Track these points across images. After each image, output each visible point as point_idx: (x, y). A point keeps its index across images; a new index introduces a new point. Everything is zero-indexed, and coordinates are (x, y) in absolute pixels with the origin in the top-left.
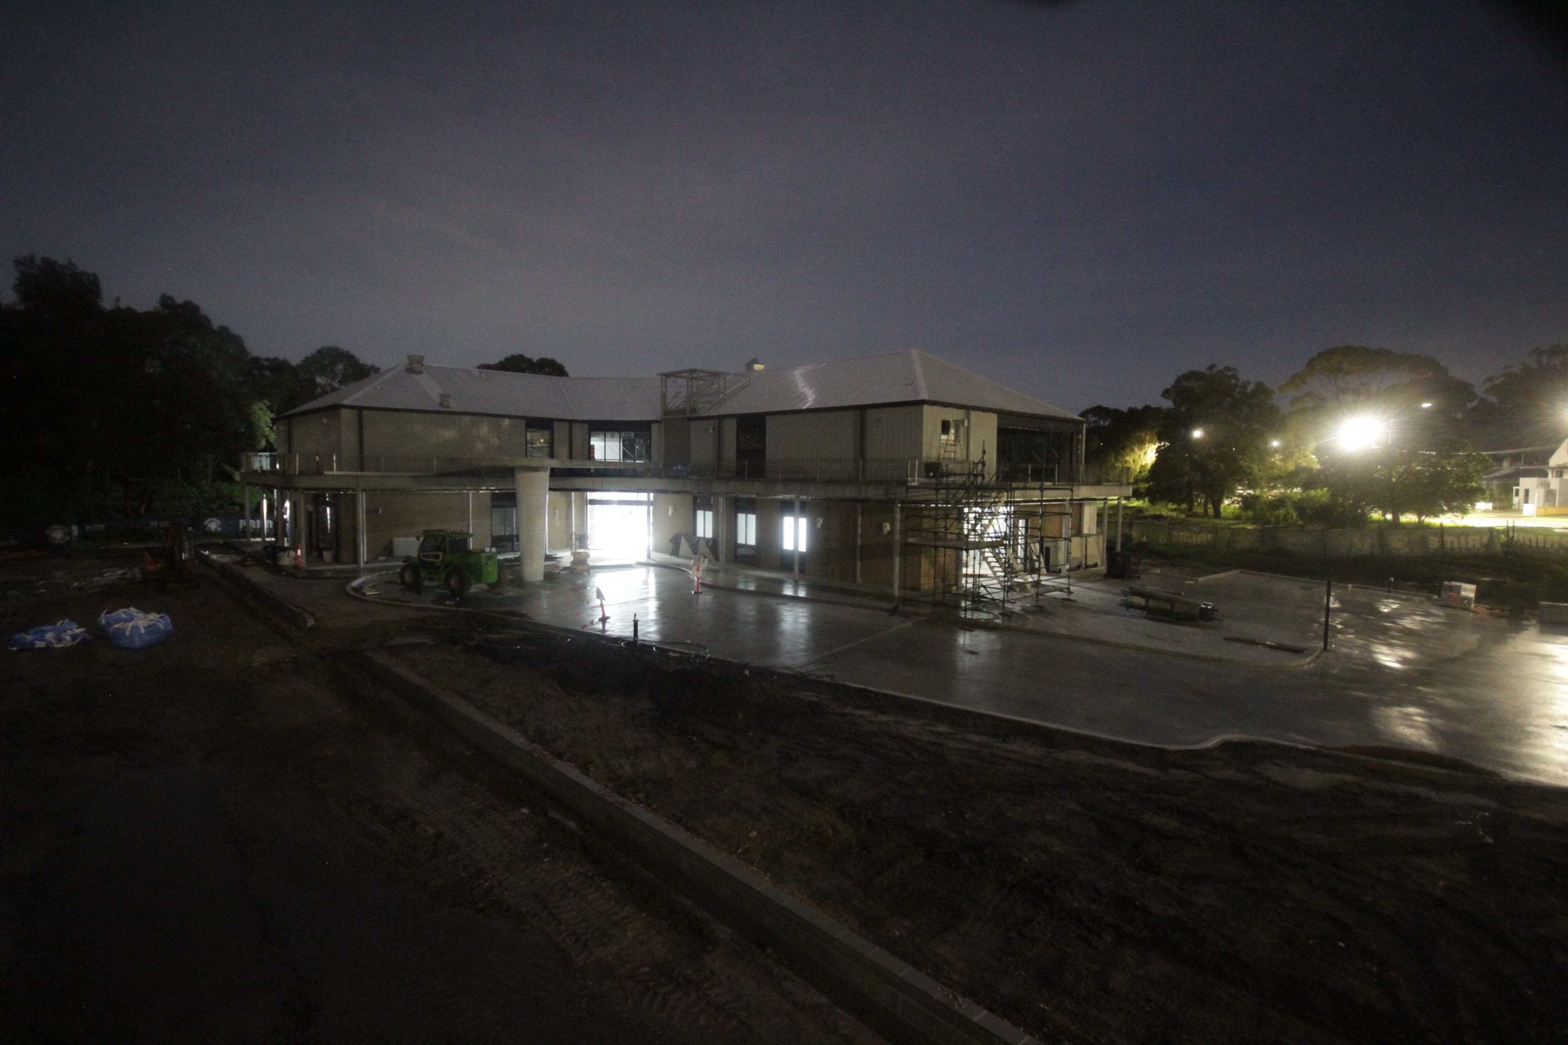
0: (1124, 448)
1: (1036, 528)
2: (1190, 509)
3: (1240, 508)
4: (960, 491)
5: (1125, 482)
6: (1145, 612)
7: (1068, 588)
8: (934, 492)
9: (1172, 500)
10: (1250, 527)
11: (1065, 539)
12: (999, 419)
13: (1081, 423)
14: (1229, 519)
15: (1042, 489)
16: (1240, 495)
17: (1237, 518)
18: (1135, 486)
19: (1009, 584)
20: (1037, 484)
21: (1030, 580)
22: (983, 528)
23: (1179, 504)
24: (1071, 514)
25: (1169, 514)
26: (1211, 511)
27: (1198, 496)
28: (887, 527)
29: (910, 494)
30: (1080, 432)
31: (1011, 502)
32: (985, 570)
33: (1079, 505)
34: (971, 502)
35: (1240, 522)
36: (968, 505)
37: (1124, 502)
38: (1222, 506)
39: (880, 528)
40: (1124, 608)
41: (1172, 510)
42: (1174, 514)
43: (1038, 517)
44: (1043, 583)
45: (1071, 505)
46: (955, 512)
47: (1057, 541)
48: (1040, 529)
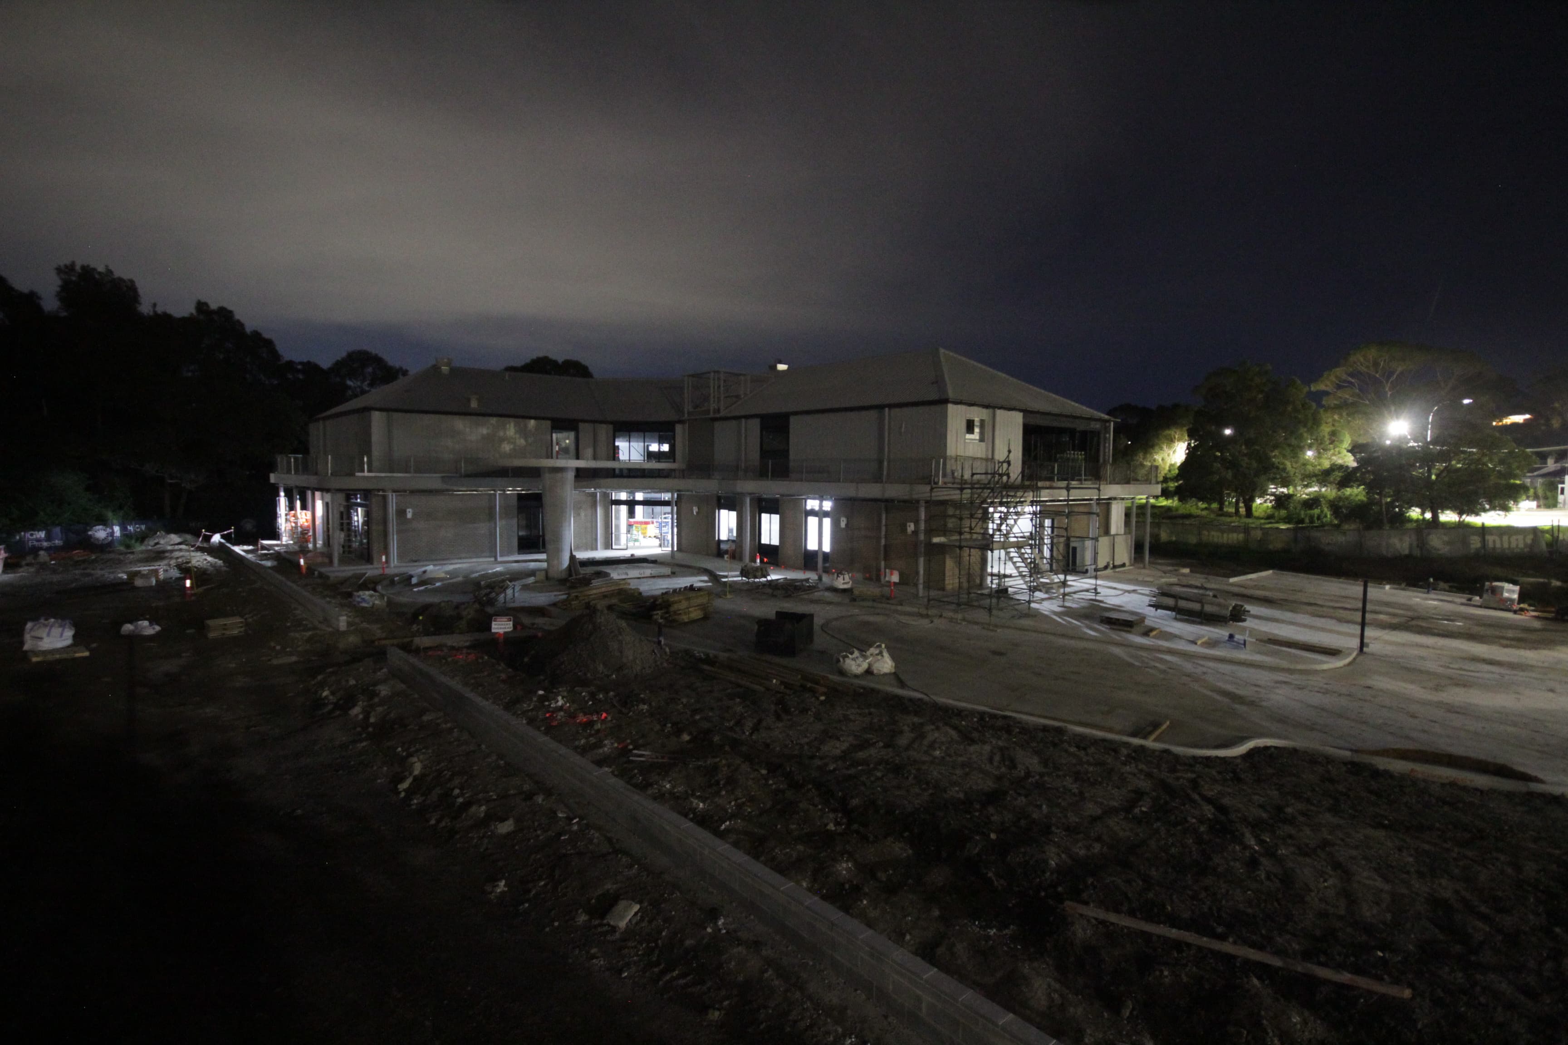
0: (1153, 446)
1: (1062, 528)
2: (1221, 509)
3: (1273, 507)
4: (985, 490)
5: (1153, 481)
6: (1174, 613)
7: (1095, 589)
8: (958, 492)
9: (1201, 499)
10: (1283, 527)
11: (1092, 539)
12: (1024, 417)
13: (1109, 421)
14: (1262, 518)
15: (1068, 489)
16: (1273, 494)
17: (1269, 517)
18: (1164, 485)
19: (1035, 584)
20: (1064, 484)
21: (1056, 580)
22: (1008, 528)
23: (1210, 504)
24: (1098, 515)
25: (1199, 512)
26: (1242, 510)
27: (1229, 495)
28: (911, 527)
29: (933, 494)
30: (1107, 430)
31: (1036, 501)
32: (1010, 570)
33: (1106, 505)
34: (996, 502)
35: (1273, 521)
36: (992, 504)
37: (1152, 501)
38: (1254, 505)
39: (904, 528)
40: (1153, 609)
41: (1203, 510)
42: (1204, 513)
43: (1065, 517)
44: (1069, 583)
45: (1098, 504)
46: (980, 511)
47: (1084, 541)
48: (1066, 529)
